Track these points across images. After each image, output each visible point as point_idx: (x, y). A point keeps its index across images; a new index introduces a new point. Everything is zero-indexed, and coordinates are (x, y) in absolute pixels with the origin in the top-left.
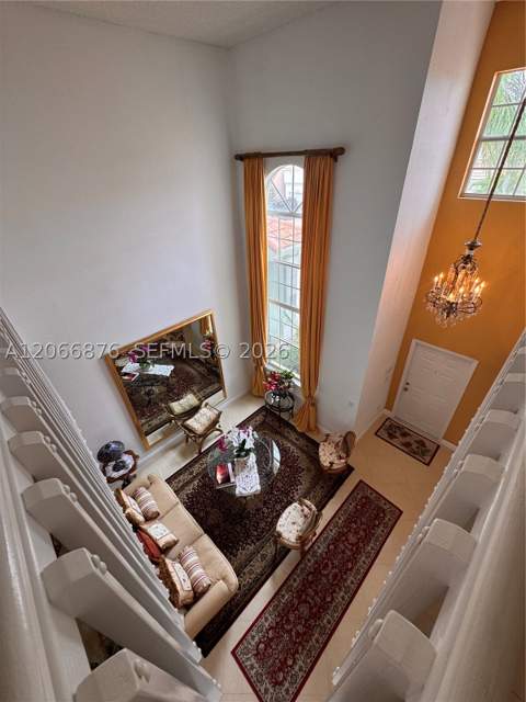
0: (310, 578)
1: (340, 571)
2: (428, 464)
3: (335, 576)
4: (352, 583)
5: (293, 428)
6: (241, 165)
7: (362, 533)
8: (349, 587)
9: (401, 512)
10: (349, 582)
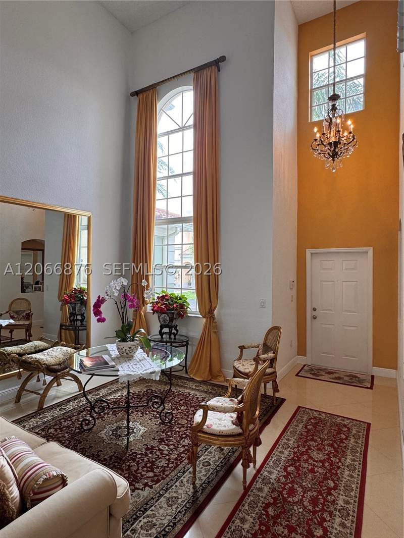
0: (271, 511)
1: (320, 493)
2: (371, 388)
3: (314, 501)
4: (347, 503)
5: (192, 380)
6: (135, 101)
7: (328, 449)
8: (343, 508)
9: (369, 425)
10: (341, 503)
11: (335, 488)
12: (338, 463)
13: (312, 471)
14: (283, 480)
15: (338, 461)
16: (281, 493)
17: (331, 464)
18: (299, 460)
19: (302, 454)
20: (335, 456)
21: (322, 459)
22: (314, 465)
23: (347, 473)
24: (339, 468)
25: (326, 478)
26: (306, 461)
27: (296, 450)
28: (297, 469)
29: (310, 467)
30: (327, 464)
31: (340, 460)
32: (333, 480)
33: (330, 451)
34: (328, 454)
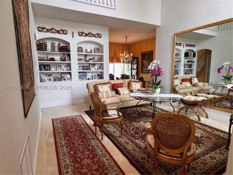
11: (69, 152)
12: (75, 164)
13: (82, 152)
14: (89, 143)
15: (75, 166)
16: (85, 139)
17: (77, 162)
18: (92, 153)
19: (93, 157)
20: (78, 167)
21: (83, 161)
22: (84, 155)
23: (68, 162)
24: (73, 162)
25: (75, 153)
26: (89, 155)
27: (98, 157)
28: (89, 149)
29: (84, 153)
30: (79, 160)
31: (75, 167)
32: (72, 154)
33: (83, 169)
34: (82, 166)
